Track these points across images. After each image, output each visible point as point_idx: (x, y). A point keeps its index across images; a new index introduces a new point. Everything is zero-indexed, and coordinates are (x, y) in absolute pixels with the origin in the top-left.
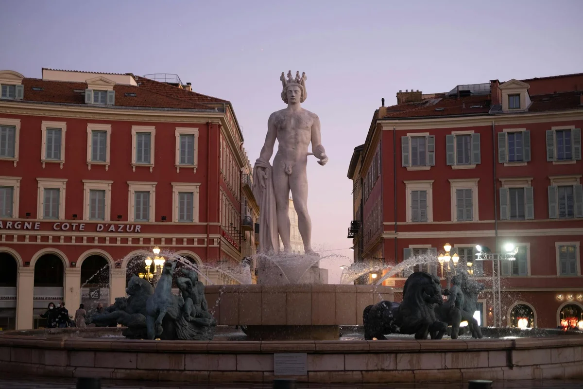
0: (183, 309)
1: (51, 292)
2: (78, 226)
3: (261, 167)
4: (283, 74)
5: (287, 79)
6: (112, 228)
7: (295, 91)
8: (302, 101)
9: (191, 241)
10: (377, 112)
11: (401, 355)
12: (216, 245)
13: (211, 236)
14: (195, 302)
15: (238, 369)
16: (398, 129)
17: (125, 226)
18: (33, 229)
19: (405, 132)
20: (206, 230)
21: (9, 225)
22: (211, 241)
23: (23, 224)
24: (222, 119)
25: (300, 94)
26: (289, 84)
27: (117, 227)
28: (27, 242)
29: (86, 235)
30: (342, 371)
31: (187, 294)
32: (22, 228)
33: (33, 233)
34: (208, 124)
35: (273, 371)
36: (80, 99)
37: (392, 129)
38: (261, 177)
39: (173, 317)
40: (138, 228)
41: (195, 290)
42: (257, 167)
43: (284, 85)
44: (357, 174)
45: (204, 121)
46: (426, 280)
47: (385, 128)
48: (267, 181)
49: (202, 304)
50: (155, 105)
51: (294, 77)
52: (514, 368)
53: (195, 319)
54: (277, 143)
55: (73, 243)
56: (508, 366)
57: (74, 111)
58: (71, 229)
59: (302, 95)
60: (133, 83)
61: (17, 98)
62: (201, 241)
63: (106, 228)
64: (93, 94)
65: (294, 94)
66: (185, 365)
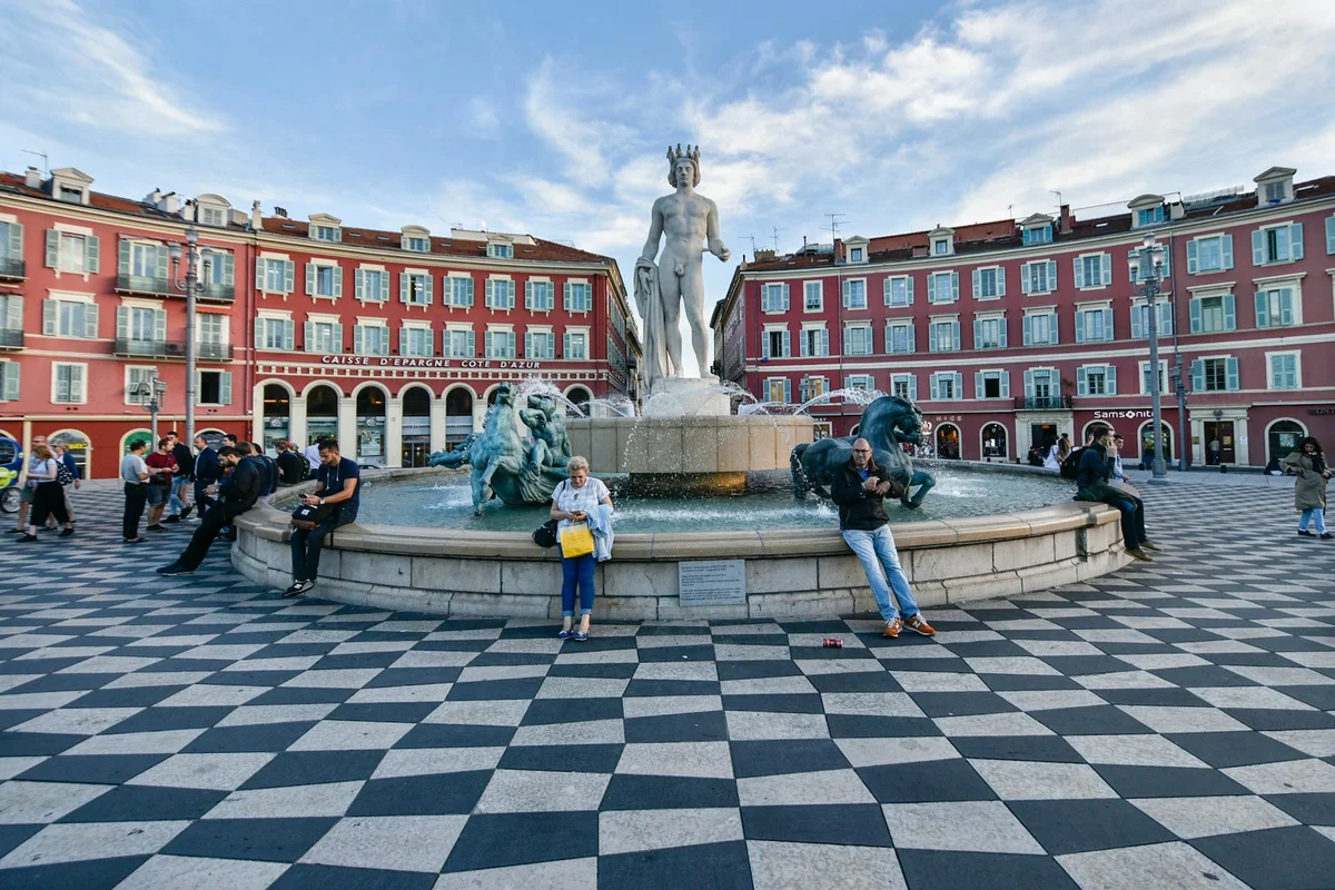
0: (530, 456)
1: (461, 421)
2: (483, 364)
3: (644, 267)
4: (670, 149)
5: (675, 155)
6: (514, 365)
7: (687, 169)
8: (695, 184)
9: (583, 376)
10: (738, 267)
11: (921, 552)
12: (604, 379)
13: (600, 371)
14: (550, 444)
15: (607, 593)
16: (758, 279)
17: (526, 363)
18: (443, 366)
19: (764, 282)
20: (596, 366)
21: (421, 362)
22: (600, 376)
23: (434, 362)
24: (608, 271)
25: (692, 172)
26: (679, 160)
27: (518, 364)
28: (438, 377)
29: (491, 371)
30: (812, 591)
31: (538, 432)
32: (433, 366)
33: (444, 370)
34: (596, 275)
35: (678, 596)
36: (483, 254)
37: (753, 279)
38: (644, 281)
39: (510, 470)
40: (537, 365)
41: (551, 427)
42: (639, 268)
43: (673, 162)
44: (718, 324)
45: (592, 273)
46: (902, 409)
47: (746, 279)
48: (652, 285)
49: (563, 446)
50: (550, 259)
51: (684, 153)
52: (1089, 559)
53: (551, 470)
54: (663, 236)
55: (480, 378)
56: (1078, 555)
57: (477, 263)
58: (477, 366)
59: (695, 176)
60: (532, 243)
61: (424, 251)
62: (592, 376)
63: (509, 366)
64: (493, 249)
65: (685, 172)
66: (501, 583)
